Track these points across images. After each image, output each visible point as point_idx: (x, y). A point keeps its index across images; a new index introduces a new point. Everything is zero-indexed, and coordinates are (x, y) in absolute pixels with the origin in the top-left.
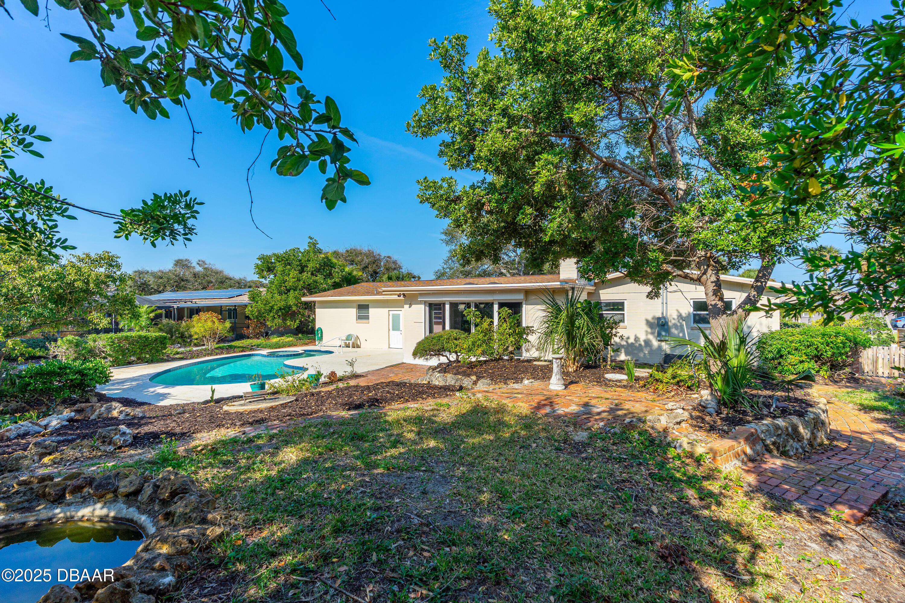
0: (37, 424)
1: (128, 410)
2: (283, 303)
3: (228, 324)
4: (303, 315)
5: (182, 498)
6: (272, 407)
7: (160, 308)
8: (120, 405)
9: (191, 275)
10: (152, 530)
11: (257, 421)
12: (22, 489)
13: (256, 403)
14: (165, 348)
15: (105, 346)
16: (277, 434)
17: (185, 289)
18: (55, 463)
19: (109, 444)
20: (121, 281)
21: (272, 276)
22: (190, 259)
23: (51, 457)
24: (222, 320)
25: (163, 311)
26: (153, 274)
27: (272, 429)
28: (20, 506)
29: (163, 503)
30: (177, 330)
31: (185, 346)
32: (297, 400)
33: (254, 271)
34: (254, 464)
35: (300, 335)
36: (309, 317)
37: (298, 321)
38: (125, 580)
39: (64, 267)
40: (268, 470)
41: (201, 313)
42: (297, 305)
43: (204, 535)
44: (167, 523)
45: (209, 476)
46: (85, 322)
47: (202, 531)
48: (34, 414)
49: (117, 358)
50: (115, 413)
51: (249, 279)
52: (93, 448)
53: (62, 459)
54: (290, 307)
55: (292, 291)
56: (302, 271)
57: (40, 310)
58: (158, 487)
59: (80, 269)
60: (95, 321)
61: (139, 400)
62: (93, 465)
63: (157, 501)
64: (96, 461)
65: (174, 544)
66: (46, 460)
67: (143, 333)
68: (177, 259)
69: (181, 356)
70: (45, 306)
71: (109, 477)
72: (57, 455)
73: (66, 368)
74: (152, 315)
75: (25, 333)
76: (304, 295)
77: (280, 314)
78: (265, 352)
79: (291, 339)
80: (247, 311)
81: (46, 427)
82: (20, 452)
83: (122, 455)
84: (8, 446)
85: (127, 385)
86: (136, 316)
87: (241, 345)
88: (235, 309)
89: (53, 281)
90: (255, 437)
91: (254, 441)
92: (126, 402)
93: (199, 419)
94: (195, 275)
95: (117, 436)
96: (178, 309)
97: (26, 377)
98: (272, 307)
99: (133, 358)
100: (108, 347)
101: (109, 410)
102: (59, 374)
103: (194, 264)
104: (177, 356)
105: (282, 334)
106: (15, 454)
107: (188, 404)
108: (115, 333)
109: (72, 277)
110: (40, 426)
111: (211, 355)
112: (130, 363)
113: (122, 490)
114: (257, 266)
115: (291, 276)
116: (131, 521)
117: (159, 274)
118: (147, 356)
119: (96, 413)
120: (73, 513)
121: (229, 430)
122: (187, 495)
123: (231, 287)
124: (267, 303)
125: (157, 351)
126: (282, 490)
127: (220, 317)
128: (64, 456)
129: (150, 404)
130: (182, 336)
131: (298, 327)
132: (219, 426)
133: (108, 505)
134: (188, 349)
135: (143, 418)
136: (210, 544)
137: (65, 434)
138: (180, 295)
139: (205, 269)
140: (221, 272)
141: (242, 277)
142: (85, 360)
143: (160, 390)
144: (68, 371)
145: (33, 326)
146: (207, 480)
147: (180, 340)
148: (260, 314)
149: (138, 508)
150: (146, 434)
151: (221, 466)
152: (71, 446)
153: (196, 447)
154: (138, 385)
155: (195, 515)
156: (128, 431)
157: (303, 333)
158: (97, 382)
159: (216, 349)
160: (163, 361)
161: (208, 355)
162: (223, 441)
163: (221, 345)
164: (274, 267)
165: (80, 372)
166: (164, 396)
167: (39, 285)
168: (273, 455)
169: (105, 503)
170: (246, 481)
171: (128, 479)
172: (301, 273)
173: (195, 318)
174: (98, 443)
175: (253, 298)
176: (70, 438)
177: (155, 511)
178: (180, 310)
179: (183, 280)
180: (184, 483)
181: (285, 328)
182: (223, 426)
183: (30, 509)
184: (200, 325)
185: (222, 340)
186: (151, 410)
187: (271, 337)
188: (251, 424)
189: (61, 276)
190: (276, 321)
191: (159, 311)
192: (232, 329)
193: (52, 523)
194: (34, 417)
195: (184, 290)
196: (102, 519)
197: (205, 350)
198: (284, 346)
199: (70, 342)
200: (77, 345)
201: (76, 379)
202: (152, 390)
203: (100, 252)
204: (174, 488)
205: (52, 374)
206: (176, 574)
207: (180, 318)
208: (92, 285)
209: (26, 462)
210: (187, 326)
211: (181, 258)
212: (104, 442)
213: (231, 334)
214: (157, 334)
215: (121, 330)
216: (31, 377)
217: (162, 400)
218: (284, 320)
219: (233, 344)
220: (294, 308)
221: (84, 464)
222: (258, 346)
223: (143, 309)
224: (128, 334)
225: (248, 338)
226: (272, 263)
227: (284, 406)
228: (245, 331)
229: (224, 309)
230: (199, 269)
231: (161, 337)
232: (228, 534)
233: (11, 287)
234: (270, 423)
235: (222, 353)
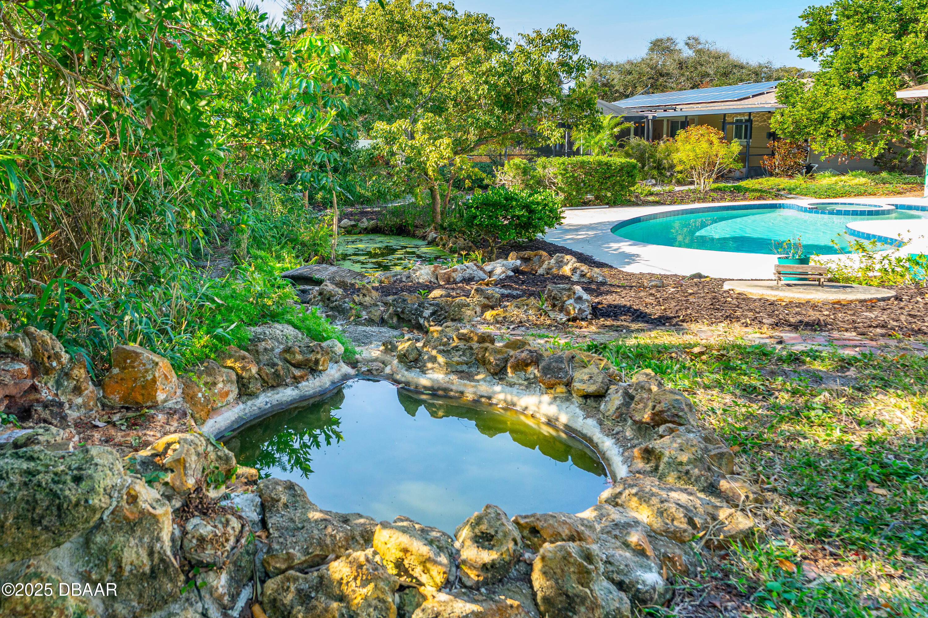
0: (482, 269)
1: (584, 268)
2: (849, 104)
3: (736, 147)
4: (897, 130)
5: (671, 431)
6: (838, 303)
7: (627, 119)
8: (574, 259)
9: (674, 65)
10: (622, 471)
11: (807, 324)
12: (462, 345)
13: (801, 289)
14: (633, 184)
15: (555, 175)
16: (857, 360)
17: (663, 89)
18: (497, 322)
19: (561, 310)
20: (578, 70)
21: (828, 51)
22: (674, 37)
23: (494, 312)
24: (726, 140)
25: (631, 125)
26: (619, 68)
27: (845, 347)
28: (459, 368)
29: (640, 429)
30: (652, 156)
31: (663, 183)
32: (898, 298)
33: (791, 43)
34: (810, 409)
35: (884, 174)
36: (910, 134)
37: (881, 144)
38: (584, 544)
39: (511, 55)
40: (844, 431)
41: (691, 128)
42: (882, 109)
43: (714, 518)
44: (648, 467)
45: (715, 405)
46: (534, 136)
47: (711, 510)
48: (478, 254)
49: (570, 194)
50: (566, 270)
51: (777, 65)
52: (541, 312)
53: (505, 318)
54: (865, 114)
55: (874, 79)
56: (901, 34)
57: (487, 117)
58: (632, 398)
59: (528, 55)
60: (545, 133)
61: (597, 258)
62: (541, 337)
63: (630, 422)
64: (543, 332)
65: (661, 513)
66: (489, 315)
67: (604, 158)
68: (654, 38)
69: (657, 199)
70: (492, 112)
71: (560, 360)
72: (499, 311)
73: (512, 199)
74: (616, 130)
75: (472, 150)
76: (903, 85)
77: (842, 127)
78: (805, 202)
79: (862, 180)
80: (773, 124)
81: (490, 273)
82: (463, 298)
83: (577, 331)
84: (453, 289)
85: (582, 235)
86: (597, 128)
87: (757, 186)
88: (750, 121)
89: (501, 75)
90: (807, 353)
91: (804, 363)
92: (582, 258)
93: (691, 299)
94: (681, 65)
95: (571, 301)
96: (654, 119)
97: (472, 207)
98: (825, 115)
99: (590, 197)
100: (560, 177)
101: (560, 264)
102: (505, 206)
103: (681, 45)
104: (651, 198)
105: (842, 171)
106: (457, 300)
107: (667, 277)
108: (569, 156)
109: (520, 69)
110: (484, 271)
111: (704, 200)
112: (586, 204)
113: (577, 385)
114: (798, 32)
115: (874, 45)
116: (590, 440)
117: (628, 67)
118: (609, 194)
119: (545, 266)
120: (515, 399)
121: (749, 330)
122: (682, 428)
123: (741, 81)
124: (815, 104)
125: (622, 187)
126: (882, 485)
127: (722, 134)
128: (507, 314)
129: (611, 267)
130: (659, 167)
131: (881, 156)
132: (730, 318)
133: (558, 402)
134: (667, 188)
135: (603, 284)
136: (726, 540)
137: (510, 287)
138: (657, 99)
139: (699, 52)
140: (725, 55)
141: (763, 61)
142: (534, 191)
143: (626, 247)
144: (514, 203)
145: (480, 141)
146: (713, 411)
147: (655, 172)
148: (799, 128)
149: (601, 423)
150: (610, 306)
151: (738, 392)
152: (515, 302)
153: (691, 346)
154: (596, 236)
155: (696, 471)
156: (585, 296)
157: (891, 169)
158: (546, 224)
159: (714, 190)
160: (629, 204)
161: (699, 200)
162: (739, 347)
163: (722, 185)
164: (836, 32)
165: (527, 207)
166: (631, 258)
167: (486, 82)
168: (852, 401)
169: (555, 398)
170: (793, 437)
171: (586, 370)
172: (899, 37)
173: (681, 134)
174: (547, 306)
175: (785, 98)
176: (515, 293)
177: (625, 438)
178: (657, 122)
179: (662, 75)
180: (676, 404)
181: (850, 157)
182: (738, 319)
183: (468, 376)
184: (689, 147)
185: (722, 176)
186: (613, 277)
187: (818, 176)
188: (795, 327)
189: (508, 67)
190: (831, 142)
191: (627, 125)
192: (743, 157)
193: (491, 405)
194: (480, 258)
195: (663, 91)
196: (550, 423)
197: (694, 192)
198: (847, 194)
199: (517, 167)
200: (525, 172)
201: (523, 216)
202: (615, 245)
203: (554, 27)
204: (658, 408)
205: (496, 205)
206: (664, 571)
207: (657, 136)
208: (542, 79)
209: (469, 313)
210: (667, 149)
211: (660, 36)
212: (554, 306)
213: (740, 165)
214: (623, 160)
215: (577, 153)
216: (477, 208)
217: (629, 263)
218: (851, 140)
219: (743, 184)
220: (876, 116)
221: (531, 332)
222: (790, 191)
223: (606, 120)
224: (585, 158)
225: (771, 175)
226: (830, 22)
227: (870, 304)
228: (766, 162)
229: (728, 119)
230: (687, 53)
231: (628, 165)
232: (763, 539)
233: (459, 89)
234: (836, 334)
235: (722, 199)
